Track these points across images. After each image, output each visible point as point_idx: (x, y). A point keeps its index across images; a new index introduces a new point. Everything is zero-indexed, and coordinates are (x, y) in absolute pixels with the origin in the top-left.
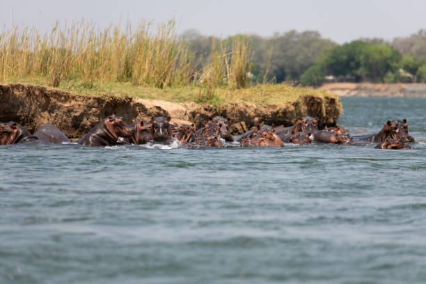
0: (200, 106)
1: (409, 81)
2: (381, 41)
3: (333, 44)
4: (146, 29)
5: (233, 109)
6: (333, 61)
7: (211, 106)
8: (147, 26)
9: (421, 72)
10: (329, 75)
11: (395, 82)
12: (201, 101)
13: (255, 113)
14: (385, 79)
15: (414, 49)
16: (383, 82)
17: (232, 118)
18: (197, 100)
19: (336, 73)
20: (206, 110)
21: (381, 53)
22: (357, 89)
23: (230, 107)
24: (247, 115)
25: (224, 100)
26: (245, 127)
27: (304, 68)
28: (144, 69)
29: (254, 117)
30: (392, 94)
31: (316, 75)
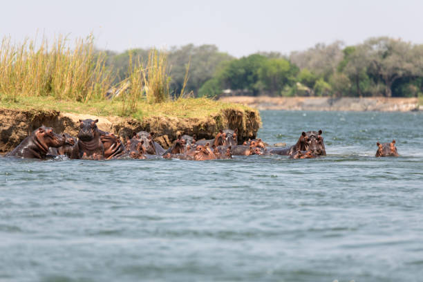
0: (124, 120)
1: (307, 95)
2: (279, 55)
3: (230, 58)
4: (63, 43)
5: (156, 122)
6: (231, 75)
7: (135, 120)
8: (63, 42)
9: (318, 86)
10: (226, 89)
11: (292, 95)
12: (125, 115)
13: (177, 126)
14: (283, 93)
15: (311, 63)
16: (281, 96)
17: (155, 132)
18: (120, 114)
19: (234, 87)
20: (130, 123)
21: (278, 67)
22: (254, 103)
23: (153, 120)
24: (170, 128)
25: (147, 114)
26: (168, 140)
27: (201, 82)
28: (65, 83)
29: (176, 131)
30: (290, 107)
31: (214, 88)
